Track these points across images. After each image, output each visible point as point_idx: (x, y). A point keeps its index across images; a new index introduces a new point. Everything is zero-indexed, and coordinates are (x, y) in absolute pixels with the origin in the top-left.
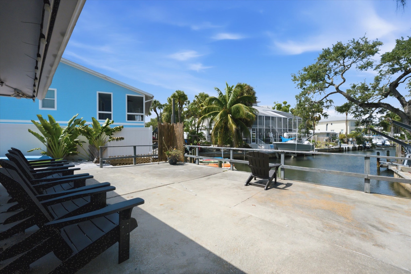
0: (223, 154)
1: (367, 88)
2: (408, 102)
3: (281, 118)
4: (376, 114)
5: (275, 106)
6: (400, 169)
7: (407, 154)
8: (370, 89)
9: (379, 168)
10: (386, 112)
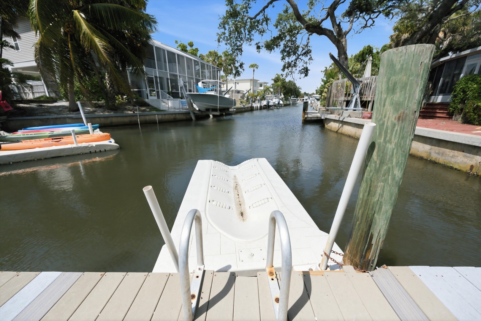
6: (346, 115)
7: (355, 95)
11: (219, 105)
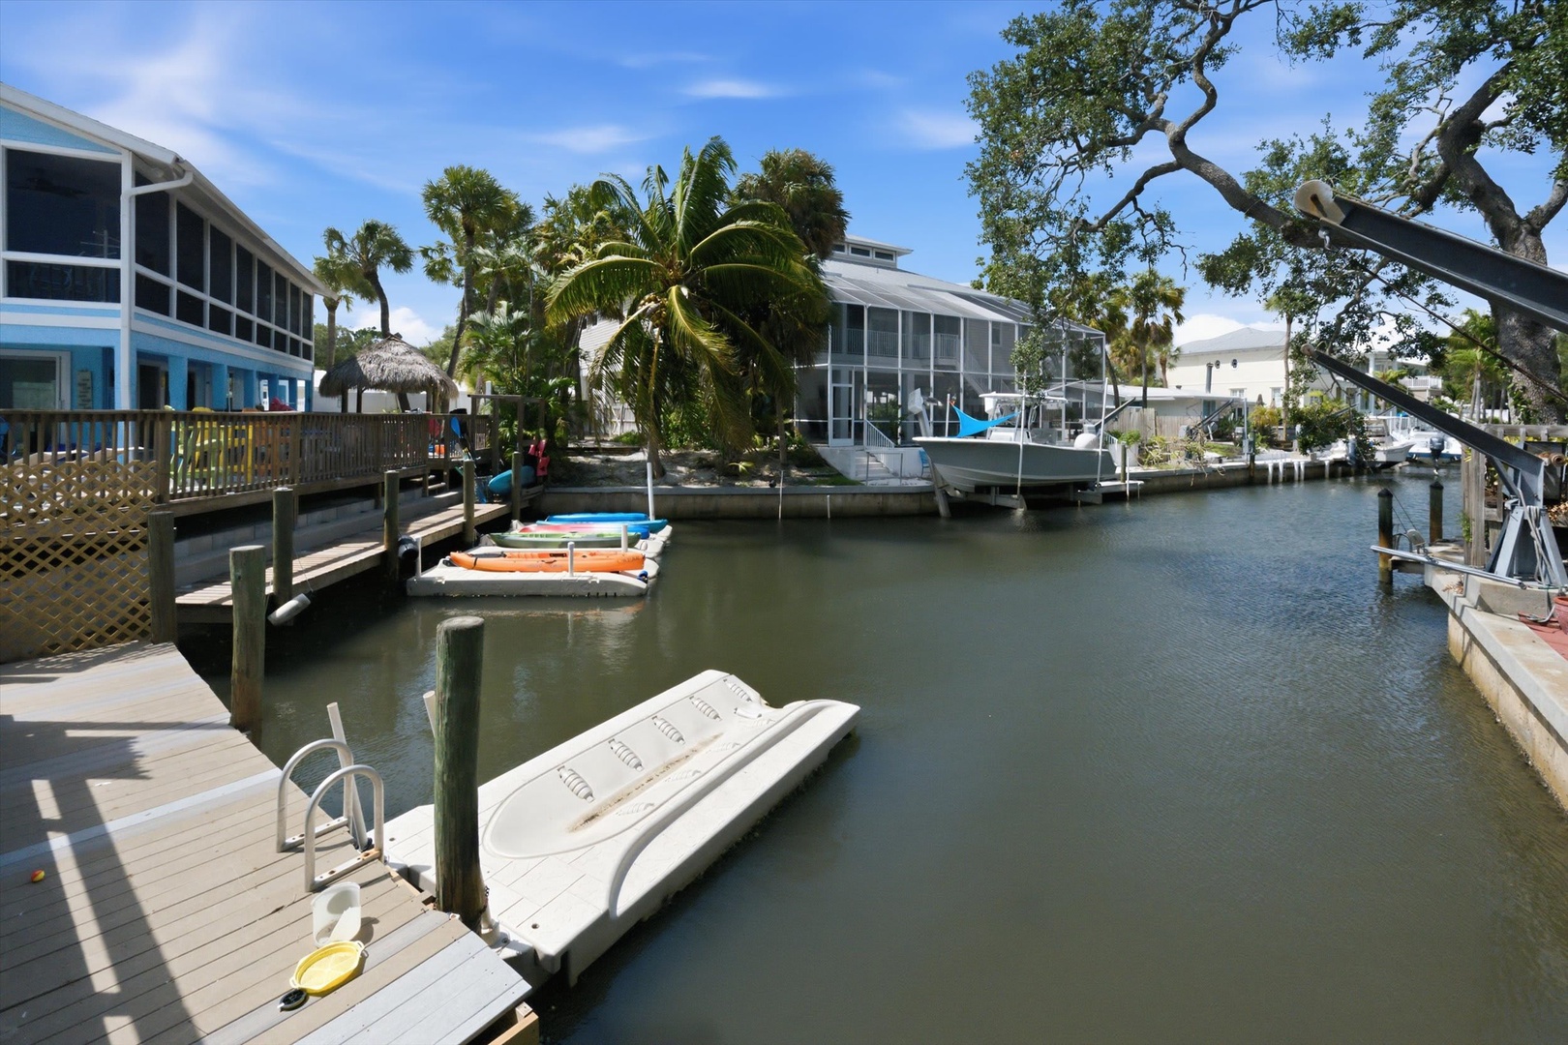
0: (655, 496)
1: (1343, 161)
2: (1528, 220)
3: (982, 323)
4: (1383, 297)
5: (981, 276)
6: (1473, 596)
7: (1513, 507)
8: (1353, 170)
9: (1391, 573)
10: (1429, 287)
11: (1022, 473)
